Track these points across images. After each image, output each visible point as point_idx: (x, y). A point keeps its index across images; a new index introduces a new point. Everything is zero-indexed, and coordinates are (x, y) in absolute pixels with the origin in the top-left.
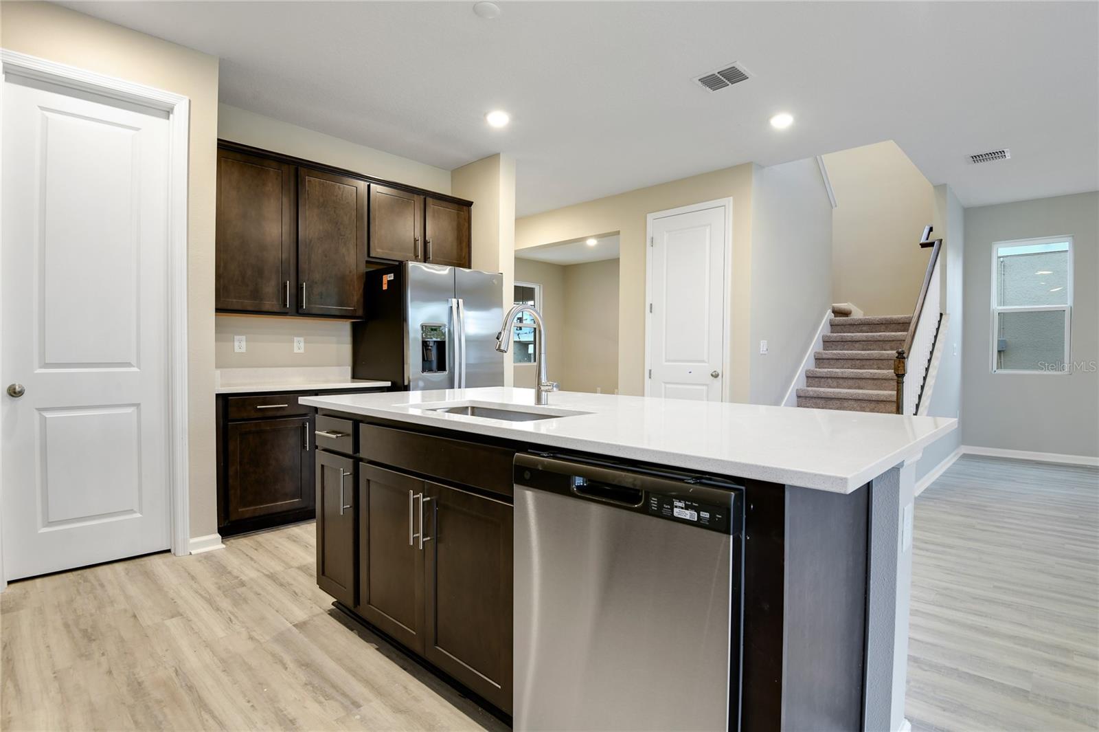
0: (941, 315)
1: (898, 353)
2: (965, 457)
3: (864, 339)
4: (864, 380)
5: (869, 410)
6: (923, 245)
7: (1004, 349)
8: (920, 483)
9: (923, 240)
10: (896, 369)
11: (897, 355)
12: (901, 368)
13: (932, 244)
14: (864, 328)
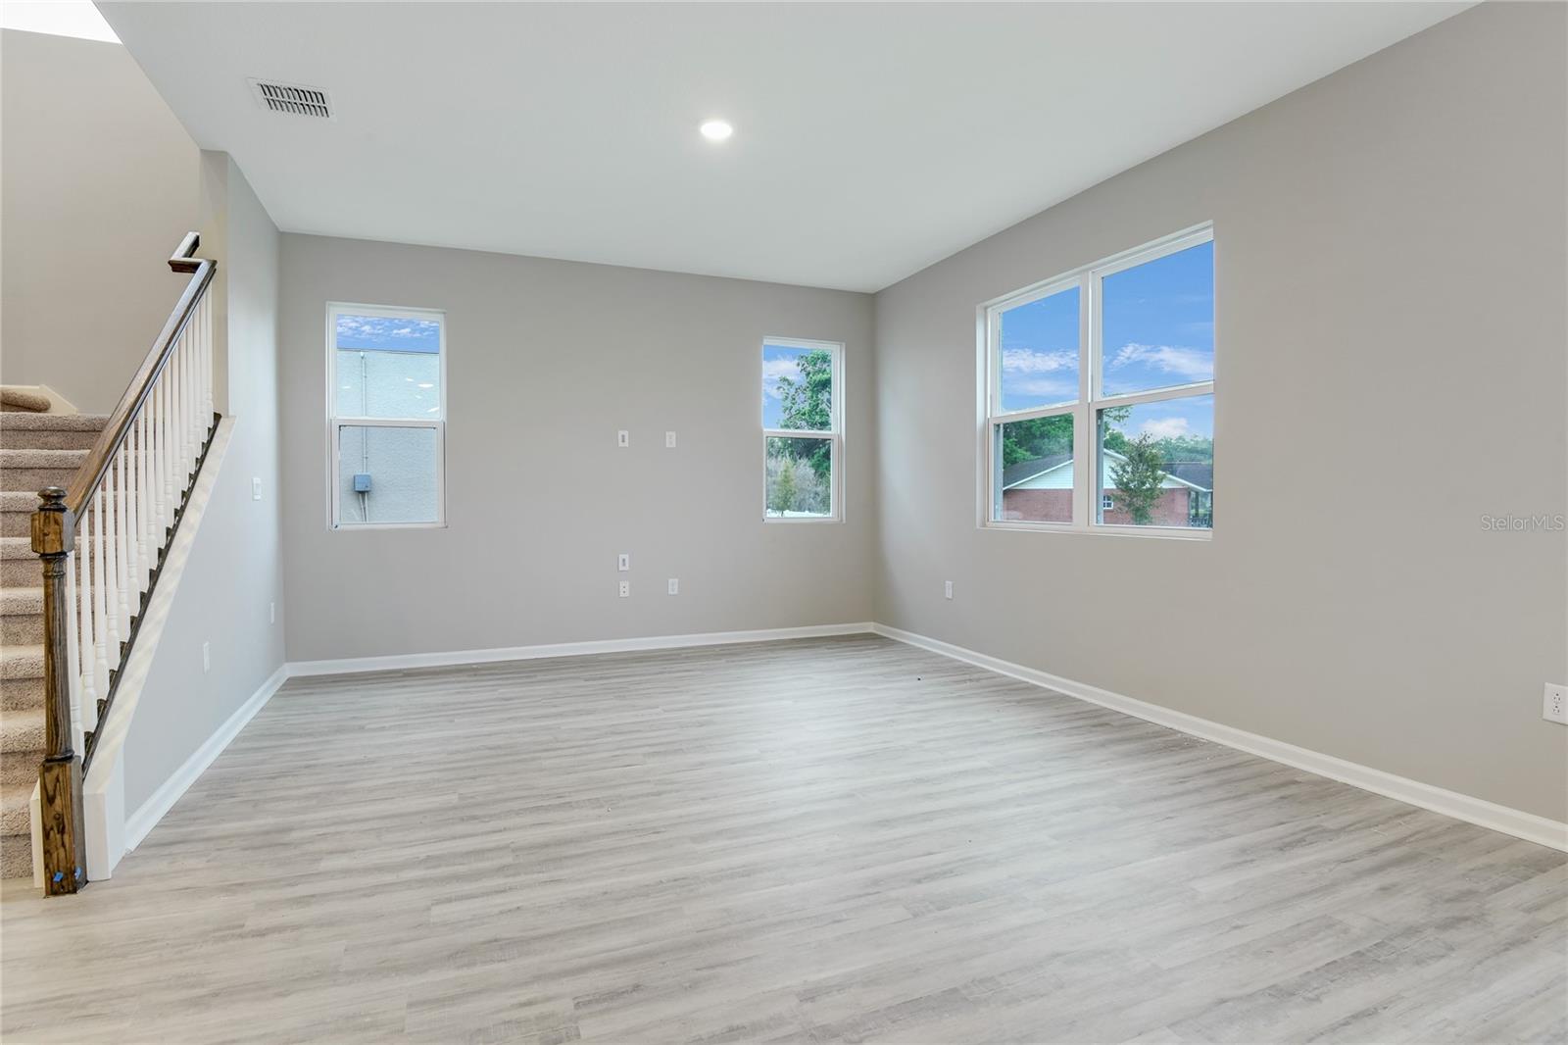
0: (217, 417)
1: (46, 497)
2: (295, 685)
3: (43, 463)
4: (25, 564)
5: (29, 638)
6: (178, 267)
7: (368, 489)
8: (135, 818)
9: (178, 255)
10: (38, 541)
11: (41, 501)
12: (52, 537)
13: (194, 267)
14: (54, 439)
